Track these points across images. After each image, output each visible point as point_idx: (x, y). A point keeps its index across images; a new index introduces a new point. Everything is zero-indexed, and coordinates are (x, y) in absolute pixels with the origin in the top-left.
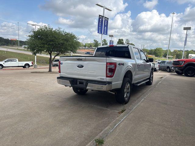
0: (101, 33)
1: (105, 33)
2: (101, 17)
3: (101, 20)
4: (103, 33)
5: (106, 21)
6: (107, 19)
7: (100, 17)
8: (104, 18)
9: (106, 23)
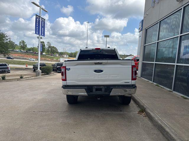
0: (39, 34)
1: (43, 35)
2: (38, 17)
3: (38, 20)
4: (40, 34)
5: (43, 22)
6: (44, 20)
7: (37, 16)
8: (41, 18)
9: (43, 24)
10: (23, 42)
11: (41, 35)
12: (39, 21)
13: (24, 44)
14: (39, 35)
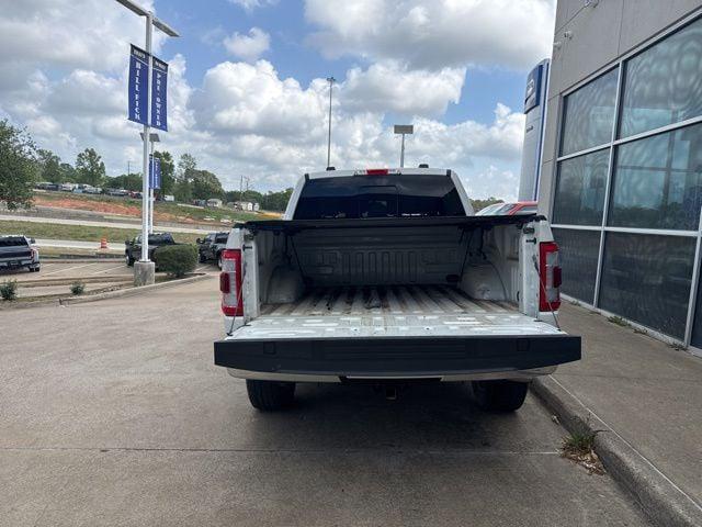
0: (143, 120)
1: (159, 124)
2: (140, 54)
3: (138, 66)
4: (150, 122)
5: (159, 76)
6: (163, 67)
7: (136, 52)
8: (151, 60)
9: (159, 82)
10: (92, 153)
11: (154, 125)
12: (145, 70)
13: (93, 163)
14: (146, 125)
